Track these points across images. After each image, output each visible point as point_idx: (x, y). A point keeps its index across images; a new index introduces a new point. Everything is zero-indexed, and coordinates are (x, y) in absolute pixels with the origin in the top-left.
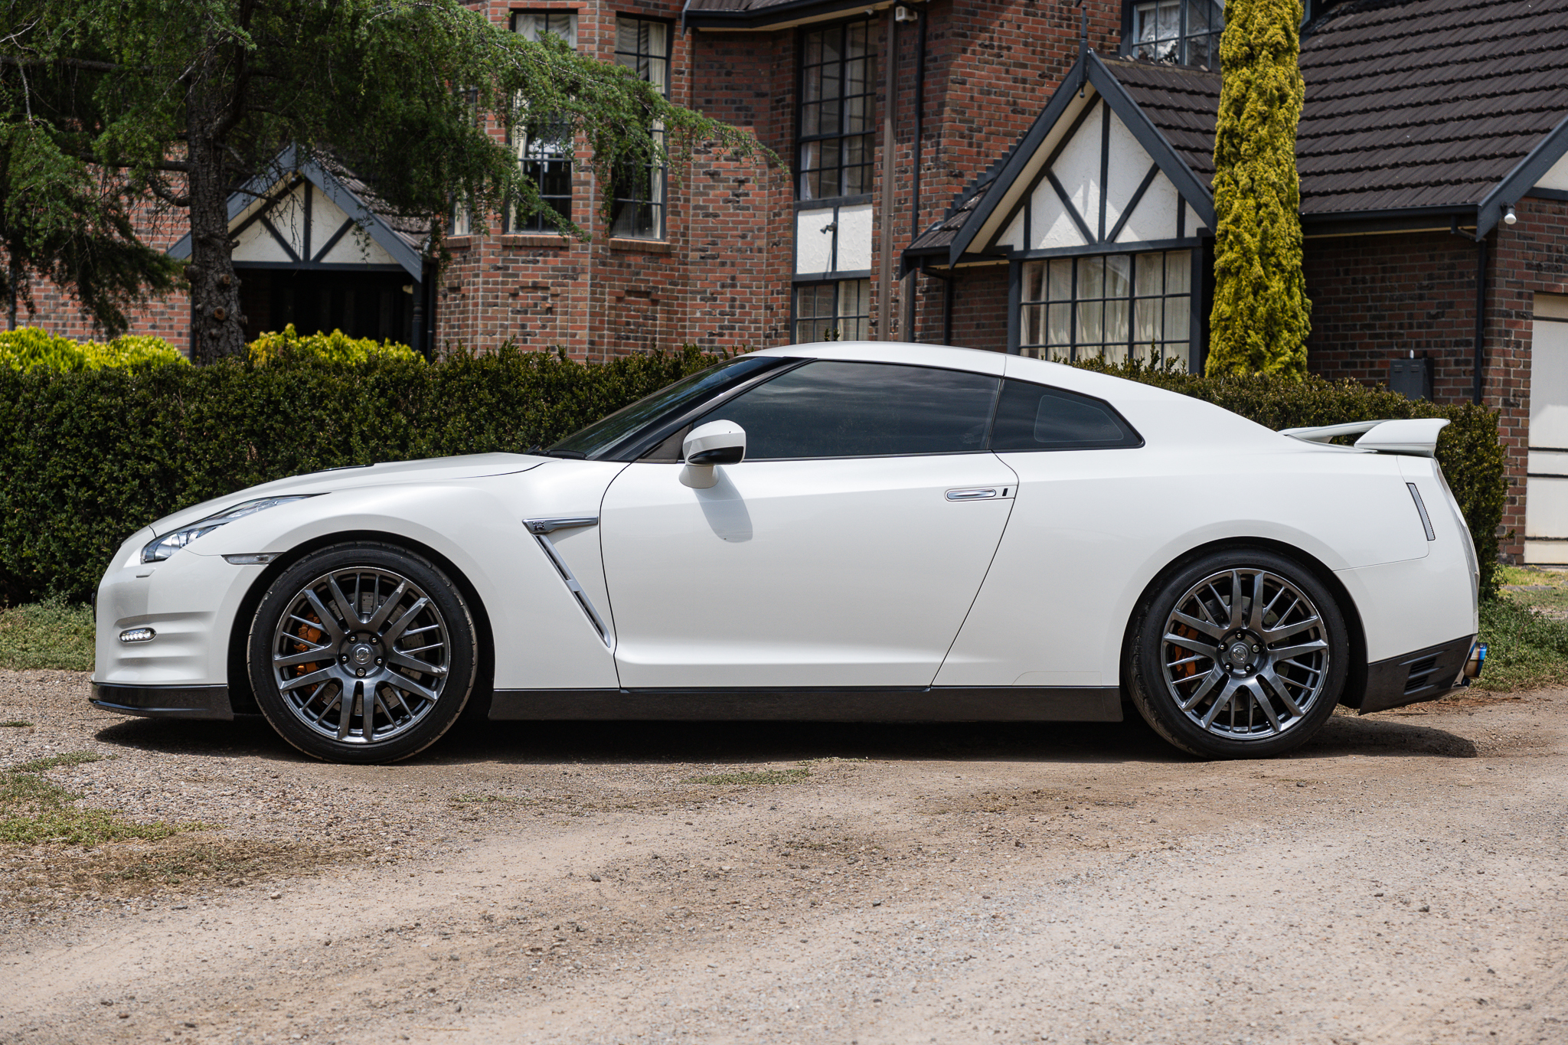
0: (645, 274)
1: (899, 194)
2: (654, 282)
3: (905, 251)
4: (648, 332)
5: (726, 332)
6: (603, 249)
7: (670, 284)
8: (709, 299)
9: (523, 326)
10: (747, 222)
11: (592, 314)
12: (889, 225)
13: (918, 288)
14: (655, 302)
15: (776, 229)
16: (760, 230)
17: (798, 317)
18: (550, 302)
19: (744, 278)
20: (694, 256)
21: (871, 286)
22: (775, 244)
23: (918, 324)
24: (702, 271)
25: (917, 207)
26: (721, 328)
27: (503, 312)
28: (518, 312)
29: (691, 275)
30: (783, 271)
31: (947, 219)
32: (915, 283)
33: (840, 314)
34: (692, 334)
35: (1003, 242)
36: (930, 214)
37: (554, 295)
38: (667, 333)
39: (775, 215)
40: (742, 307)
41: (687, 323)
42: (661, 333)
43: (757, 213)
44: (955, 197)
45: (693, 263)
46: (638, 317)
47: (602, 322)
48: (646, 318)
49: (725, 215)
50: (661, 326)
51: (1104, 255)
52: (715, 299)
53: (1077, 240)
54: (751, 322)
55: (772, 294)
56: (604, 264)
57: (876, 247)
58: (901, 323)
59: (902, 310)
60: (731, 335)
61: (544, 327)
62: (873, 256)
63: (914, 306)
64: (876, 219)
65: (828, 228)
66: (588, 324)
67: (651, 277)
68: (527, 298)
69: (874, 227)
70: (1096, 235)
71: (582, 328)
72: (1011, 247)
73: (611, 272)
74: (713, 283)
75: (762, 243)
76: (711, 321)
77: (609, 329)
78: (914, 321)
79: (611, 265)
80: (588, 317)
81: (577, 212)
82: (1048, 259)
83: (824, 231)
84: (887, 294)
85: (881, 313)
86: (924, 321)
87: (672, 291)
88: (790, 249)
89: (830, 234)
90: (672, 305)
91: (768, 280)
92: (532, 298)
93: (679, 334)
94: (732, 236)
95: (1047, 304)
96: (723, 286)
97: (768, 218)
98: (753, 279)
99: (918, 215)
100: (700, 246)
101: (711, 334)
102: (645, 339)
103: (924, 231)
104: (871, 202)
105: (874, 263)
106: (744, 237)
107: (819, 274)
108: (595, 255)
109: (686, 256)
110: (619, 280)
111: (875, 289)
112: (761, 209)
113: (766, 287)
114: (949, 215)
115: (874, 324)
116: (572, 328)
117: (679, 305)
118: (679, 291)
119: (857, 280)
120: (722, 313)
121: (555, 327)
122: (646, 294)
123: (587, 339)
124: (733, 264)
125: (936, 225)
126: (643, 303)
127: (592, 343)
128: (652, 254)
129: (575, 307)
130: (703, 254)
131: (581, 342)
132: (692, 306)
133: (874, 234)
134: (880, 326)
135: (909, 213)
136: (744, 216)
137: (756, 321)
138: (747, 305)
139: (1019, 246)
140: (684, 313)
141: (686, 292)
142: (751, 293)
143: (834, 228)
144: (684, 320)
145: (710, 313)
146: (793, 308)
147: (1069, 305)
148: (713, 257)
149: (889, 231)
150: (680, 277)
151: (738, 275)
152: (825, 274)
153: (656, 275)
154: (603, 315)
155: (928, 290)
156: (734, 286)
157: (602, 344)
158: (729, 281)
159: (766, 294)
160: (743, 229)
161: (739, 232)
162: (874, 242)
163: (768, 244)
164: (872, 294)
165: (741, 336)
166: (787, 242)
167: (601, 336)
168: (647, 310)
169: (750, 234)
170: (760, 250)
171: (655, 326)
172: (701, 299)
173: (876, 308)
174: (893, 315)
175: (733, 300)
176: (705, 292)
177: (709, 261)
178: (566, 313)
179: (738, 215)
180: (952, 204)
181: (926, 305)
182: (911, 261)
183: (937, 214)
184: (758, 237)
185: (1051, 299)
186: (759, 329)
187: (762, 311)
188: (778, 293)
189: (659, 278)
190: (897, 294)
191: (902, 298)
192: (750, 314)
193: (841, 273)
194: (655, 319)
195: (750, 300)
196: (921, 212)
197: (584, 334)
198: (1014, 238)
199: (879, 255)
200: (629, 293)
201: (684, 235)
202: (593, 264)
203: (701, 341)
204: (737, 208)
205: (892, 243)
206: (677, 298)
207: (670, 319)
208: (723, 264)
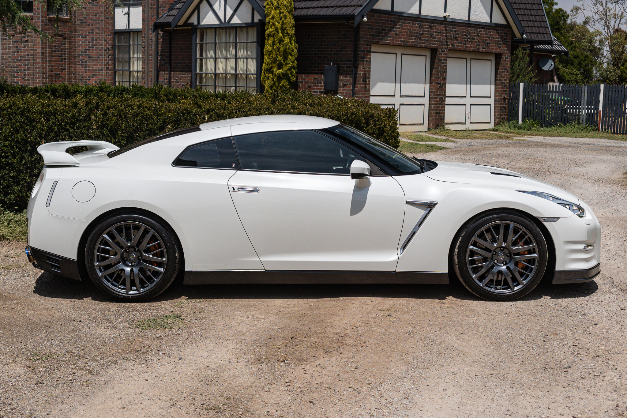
0: (61, 29)
1: (151, 3)
2: (64, 31)
3: (155, 23)
4: (62, 49)
5: (91, 49)
6: (45, 19)
7: (70, 32)
8: (84, 37)
9: (17, 47)
10: (97, 11)
11: (42, 43)
12: (148, 13)
13: (159, 36)
14: (65, 39)
15: (107, 13)
16: (102, 13)
17: (116, 44)
18: (26, 38)
19: (96, 30)
20: (78, 22)
21: (142, 34)
22: (107, 18)
23: (159, 48)
24: (81, 27)
25: (158, 7)
26: (89, 47)
27: (9, 42)
28: (15, 42)
29: (77, 29)
30: (110, 28)
31: (169, 12)
32: (158, 34)
33: (131, 44)
34: (78, 50)
35: (190, 21)
36: (163, 10)
37: (28, 36)
38: (69, 49)
39: (107, 8)
40: (96, 40)
41: (77, 46)
42: (67, 49)
43: (100, 7)
44: (172, 4)
45: (78, 25)
46: (59, 44)
47: (46, 45)
48: (62, 44)
49: (89, 8)
50: (67, 47)
51: (226, 28)
52: (86, 37)
53: (217, 22)
54: (99, 45)
55: (107, 36)
56: (46, 25)
57: (144, 21)
58: (153, 47)
59: (154, 43)
60: (92, 50)
61: (25, 47)
62: (143, 24)
63: (158, 42)
64: (143, 11)
65: (126, 13)
66: (41, 46)
67: (62, 29)
68: (18, 37)
69: (143, 14)
70: (223, 20)
71: (39, 48)
72: (193, 23)
73: (48, 28)
74: (86, 32)
75: (102, 18)
76: (85, 45)
77: (48, 48)
78: (158, 47)
79: (48, 25)
80: (41, 44)
81: (35, 6)
82: (206, 28)
83: (125, 15)
84: (148, 37)
85: (146, 44)
86: (162, 47)
87: (71, 34)
88: (112, 20)
89: (127, 16)
90: (71, 39)
91: (105, 31)
92: (20, 37)
93: (74, 49)
94: (92, 15)
95: (206, 43)
96: (89, 33)
97: (105, 9)
98: (100, 30)
99: (158, 10)
100: (80, 18)
101: (85, 50)
102: (62, 51)
103: (161, 16)
104: (141, 5)
105: (143, 26)
106: (96, 16)
107: (123, 29)
108: (42, 22)
109: (75, 22)
110: (51, 31)
111: (144, 35)
112: (102, 6)
113: (105, 33)
114: (170, 10)
115: (144, 48)
116: (35, 47)
117: (73, 39)
118: (73, 35)
119: (137, 32)
120: (89, 42)
121: (29, 47)
122: (61, 36)
123: (41, 51)
124: (92, 25)
125: (165, 14)
126: (61, 39)
127: (42, 53)
128: (63, 21)
129: (36, 40)
130: (81, 22)
131: (38, 53)
132: (78, 40)
133: (143, 16)
134: (146, 48)
135: (155, 9)
136: (96, 8)
137: (101, 45)
138: (98, 40)
139: (196, 23)
140: (75, 42)
141: (76, 35)
142: (99, 35)
143: (128, 14)
144: (76, 45)
145: (85, 42)
146: (114, 41)
147: (214, 44)
148: (85, 23)
149: (148, 15)
150: (73, 29)
151: (94, 29)
152: (126, 29)
153: (65, 29)
154: (46, 43)
155: (163, 36)
156: (93, 33)
157: (46, 53)
158: (91, 31)
159: (104, 36)
160: (95, 13)
161: (94, 14)
162: (143, 19)
163: (105, 18)
164: (143, 37)
165: (96, 50)
166: (112, 18)
167: (46, 51)
168: (62, 41)
169: (98, 15)
170: (102, 20)
171: (65, 47)
172: (81, 37)
173: (144, 42)
174: (151, 45)
175: (93, 38)
176: (83, 35)
177: (84, 24)
178: (33, 42)
179: (93, 8)
180: (171, 7)
181: (162, 42)
182: (157, 26)
183: (165, 10)
184: (101, 16)
185: (207, 42)
186: (102, 48)
187: (103, 42)
188: (109, 36)
189: (66, 30)
190: (152, 37)
191: (154, 39)
192: (99, 43)
193: (131, 29)
194: (65, 44)
195: (99, 38)
196: (159, 9)
197: (39, 50)
198: (194, 20)
199: (145, 24)
200: (55, 35)
201: (74, 15)
202: (42, 25)
203: (82, 52)
204: (93, 6)
205: (149, 20)
206: (73, 37)
207: (70, 44)
208: (89, 25)
